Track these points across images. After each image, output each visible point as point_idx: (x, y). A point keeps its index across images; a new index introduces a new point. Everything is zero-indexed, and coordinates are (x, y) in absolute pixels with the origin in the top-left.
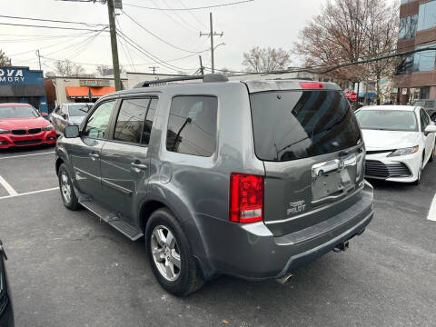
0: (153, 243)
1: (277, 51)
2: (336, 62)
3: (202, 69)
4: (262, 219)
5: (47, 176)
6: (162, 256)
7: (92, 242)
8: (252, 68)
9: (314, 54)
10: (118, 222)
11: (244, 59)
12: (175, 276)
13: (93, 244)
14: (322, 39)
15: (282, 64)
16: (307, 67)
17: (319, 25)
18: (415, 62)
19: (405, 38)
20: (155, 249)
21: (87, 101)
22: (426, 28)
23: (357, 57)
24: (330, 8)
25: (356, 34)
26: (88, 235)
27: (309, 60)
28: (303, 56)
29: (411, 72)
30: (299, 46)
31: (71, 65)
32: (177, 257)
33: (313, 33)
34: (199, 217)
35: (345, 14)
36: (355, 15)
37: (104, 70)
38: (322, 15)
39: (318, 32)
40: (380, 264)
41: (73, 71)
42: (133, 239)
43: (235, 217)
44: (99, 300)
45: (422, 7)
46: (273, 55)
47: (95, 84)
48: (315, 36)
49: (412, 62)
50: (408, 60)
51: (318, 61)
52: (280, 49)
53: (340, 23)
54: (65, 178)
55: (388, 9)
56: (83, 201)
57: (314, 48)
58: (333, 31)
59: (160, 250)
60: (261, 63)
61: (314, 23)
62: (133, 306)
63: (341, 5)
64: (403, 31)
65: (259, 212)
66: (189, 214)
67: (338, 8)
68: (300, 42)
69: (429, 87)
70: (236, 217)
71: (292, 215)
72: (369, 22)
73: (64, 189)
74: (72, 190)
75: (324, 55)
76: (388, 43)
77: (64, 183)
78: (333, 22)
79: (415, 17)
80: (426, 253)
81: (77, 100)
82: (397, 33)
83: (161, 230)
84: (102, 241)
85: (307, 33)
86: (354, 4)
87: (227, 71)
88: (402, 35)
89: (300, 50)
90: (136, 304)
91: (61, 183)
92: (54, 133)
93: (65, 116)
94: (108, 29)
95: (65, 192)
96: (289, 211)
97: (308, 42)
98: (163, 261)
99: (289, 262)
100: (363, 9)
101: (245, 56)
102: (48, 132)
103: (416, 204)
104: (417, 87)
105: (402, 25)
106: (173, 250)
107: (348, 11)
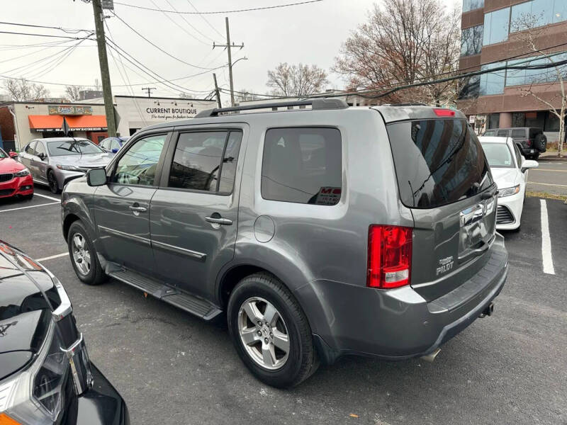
0: (240, 321)
1: (310, 69)
2: (388, 83)
3: (217, 91)
4: (409, 282)
5: (35, 240)
6: (256, 338)
7: (136, 326)
8: (280, 90)
9: (361, 73)
10: (175, 297)
11: (269, 78)
12: (277, 362)
13: (139, 329)
14: (370, 54)
15: (317, 85)
16: (351, 90)
17: (366, 37)
18: (482, 84)
19: (467, 54)
20: (243, 330)
21: (60, 134)
22: (493, 42)
23: (412, 79)
24: (379, 15)
25: (410, 49)
26: (127, 317)
27: (355, 81)
28: (347, 76)
29: (476, 95)
30: (341, 63)
31: (28, 85)
32: (284, 338)
33: (357, 46)
34: (320, 283)
35: (397, 23)
36: (408, 24)
37: (82, 93)
38: (368, 24)
39: (366, 45)
40: (511, 329)
41: (33, 94)
42: (207, 318)
43: (376, 282)
44: (176, 402)
45: (487, 16)
46: (306, 74)
47: (71, 111)
48: (361, 50)
49: (477, 84)
50: (472, 81)
51: (366, 83)
52: (314, 67)
53: (390, 34)
54: (79, 242)
55: (448, 18)
56: (112, 272)
57: (359, 65)
58: (382, 44)
59: (253, 330)
60: (291, 85)
61: (359, 34)
62: (227, 406)
63: (392, 12)
64: (465, 45)
65: (405, 274)
66: (304, 281)
67: (388, 15)
68: (342, 57)
69: (499, 114)
70: (377, 280)
71: (441, 275)
72: (426, 35)
73: (77, 256)
74: (94, 258)
75: (372, 74)
76: (447, 60)
77: (78, 249)
78: (383, 33)
79: (479, 29)
80: (558, 313)
81: (46, 134)
82: (458, 47)
83: (254, 304)
84: (151, 323)
85: (351, 46)
86: (408, 11)
87: (247, 93)
88: (464, 50)
89: (343, 67)
90: (229, 403)
91: (72, 248)
92: (30, 180)
93: (42, 157)
94: (95, 37)
95: (80, 261)
96: (439, 270)
97: (352, 58)
98: (258, 345)
99: (442, 334)
100: (418, 17)
101: (270, 74)
102: (22, 180)
103: (524, 255)
104: (483, 114)
105: (464, 39)
106: (274, 329)
107: (399, 19)
